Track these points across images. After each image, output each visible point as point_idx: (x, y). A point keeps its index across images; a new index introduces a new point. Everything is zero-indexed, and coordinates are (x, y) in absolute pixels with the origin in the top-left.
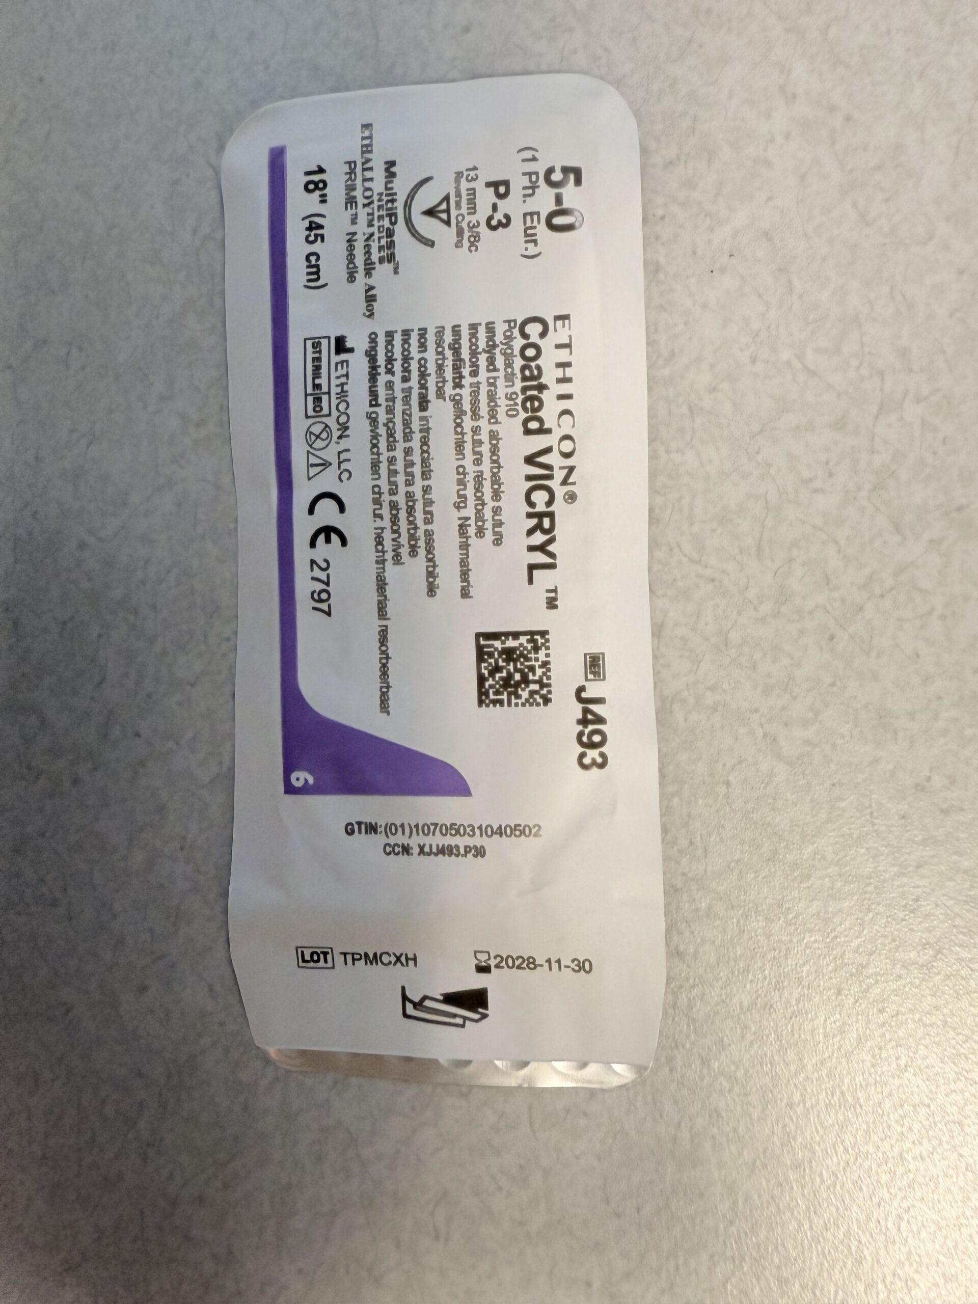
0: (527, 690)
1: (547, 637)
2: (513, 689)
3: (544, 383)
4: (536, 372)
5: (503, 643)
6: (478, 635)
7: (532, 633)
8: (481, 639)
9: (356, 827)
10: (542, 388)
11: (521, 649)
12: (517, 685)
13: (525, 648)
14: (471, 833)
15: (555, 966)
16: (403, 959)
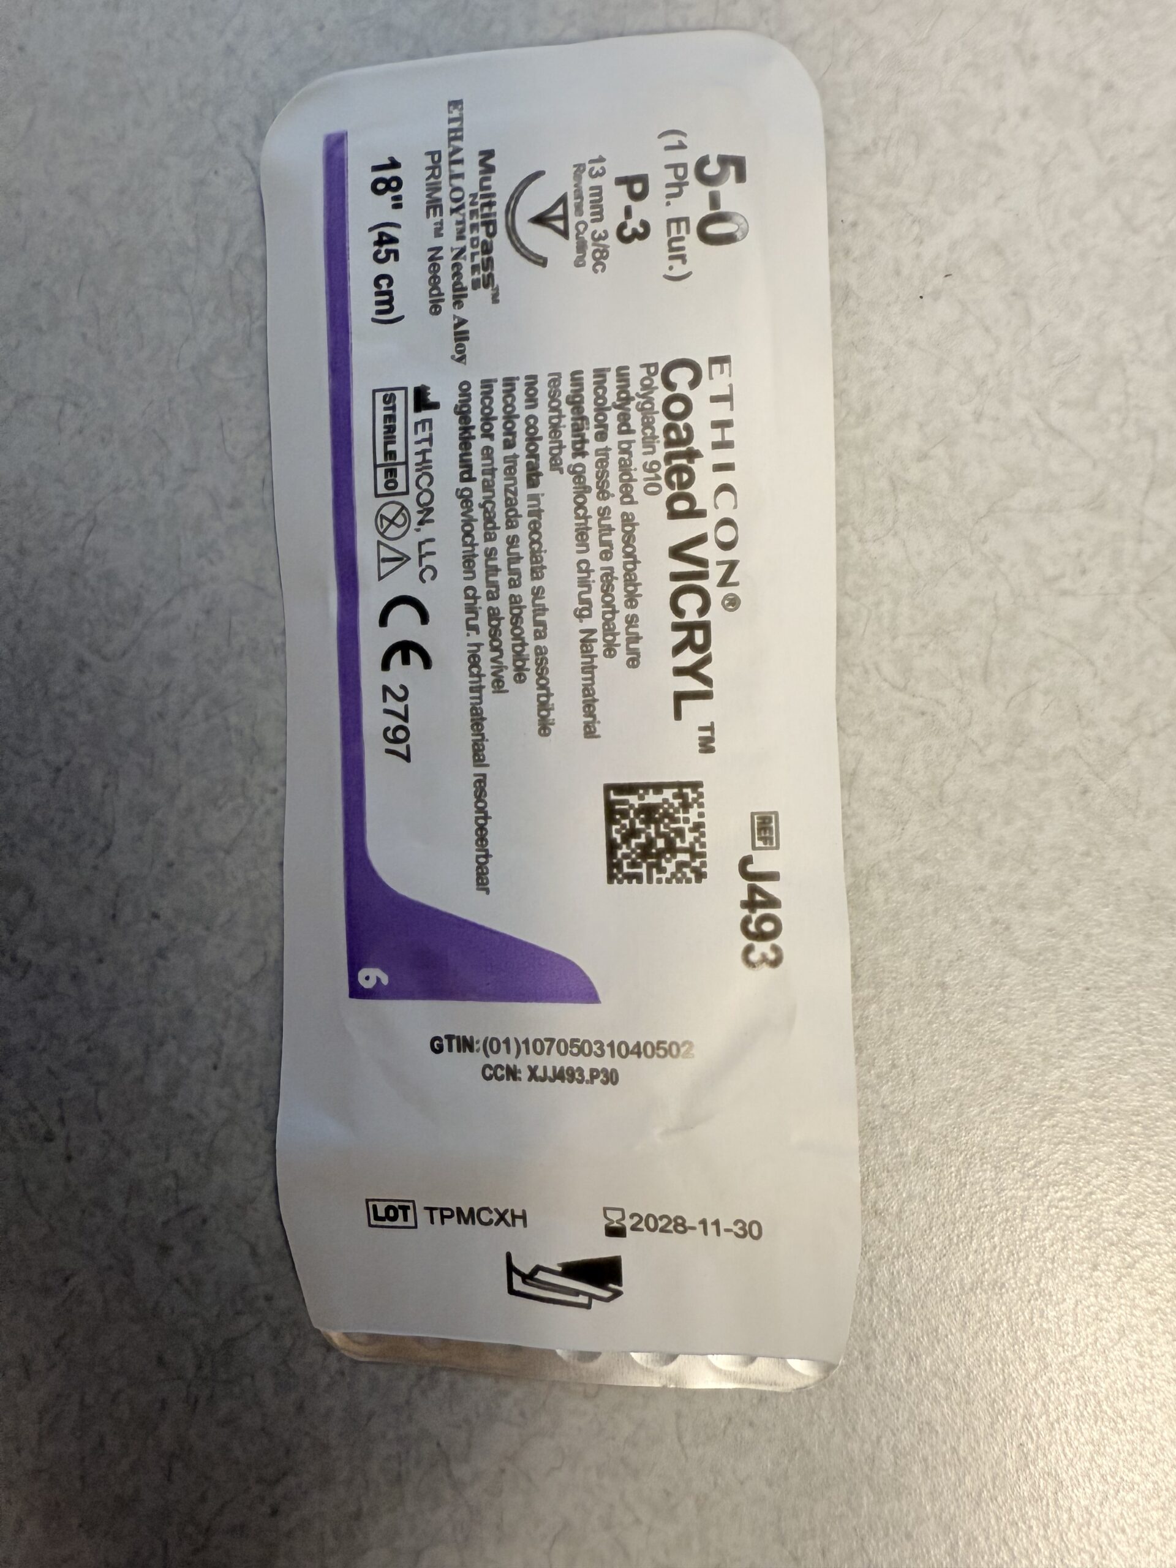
0: (674, 861)
1: (700, 790)
2: (654, 860)
3: (696, 448)
4: (684, 434)
5: (641, 798)
6: (608, 788)
7: (680, 785)
8: (612, 792)
9: (445, 1043)
10: (692, 455)
11: (666, 806)
12: (660, 854)
13: (671, 805)
14: (599, 1052)
15: (711, 1229)
16: (508, 1217)
